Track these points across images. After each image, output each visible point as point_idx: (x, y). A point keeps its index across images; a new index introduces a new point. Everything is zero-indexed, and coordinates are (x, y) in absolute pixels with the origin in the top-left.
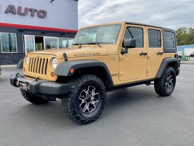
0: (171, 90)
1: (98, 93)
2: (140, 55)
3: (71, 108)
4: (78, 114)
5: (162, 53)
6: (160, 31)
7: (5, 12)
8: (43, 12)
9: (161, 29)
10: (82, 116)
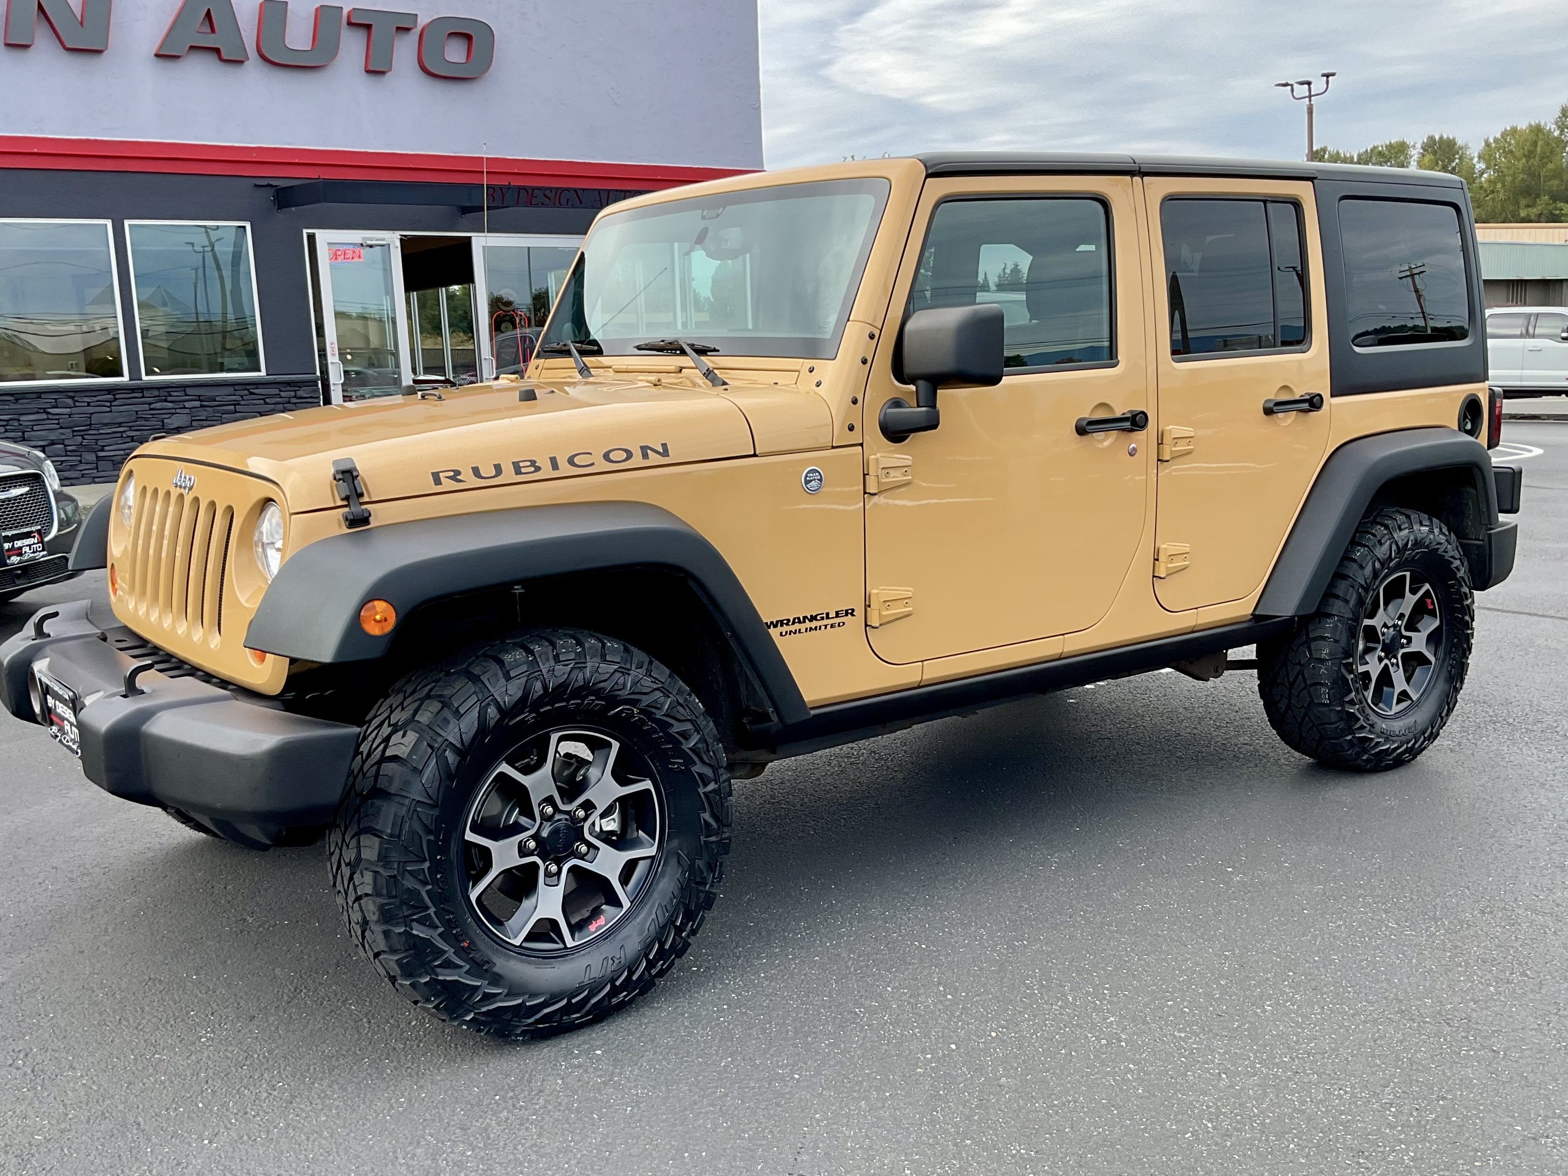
0: (1420, 717)
1: (647, 784)
2: (1082, 429)
3: (386, 917)
4: (448, 965)
5: (1314, 403)
6: (1296, 204)
7: (157, 55)
8: (468, 37)
9: (1304, 192)
10: (496, 979)
